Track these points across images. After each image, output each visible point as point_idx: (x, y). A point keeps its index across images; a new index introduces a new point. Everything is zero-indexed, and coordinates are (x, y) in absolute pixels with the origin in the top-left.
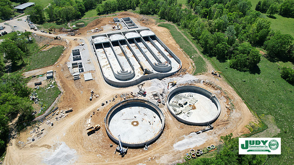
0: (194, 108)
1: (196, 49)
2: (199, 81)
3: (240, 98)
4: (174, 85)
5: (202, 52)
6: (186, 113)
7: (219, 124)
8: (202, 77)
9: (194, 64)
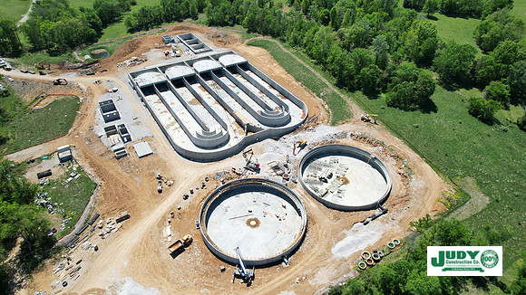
0: (346, 182)
1: (324, 80)
2: (344, 135)
3: (418, 156)
4: (303, 146)
5: (335, 85)
6: (336, 193)
7: (395, 202)
8: (346, 127)
9: (326, 106)
